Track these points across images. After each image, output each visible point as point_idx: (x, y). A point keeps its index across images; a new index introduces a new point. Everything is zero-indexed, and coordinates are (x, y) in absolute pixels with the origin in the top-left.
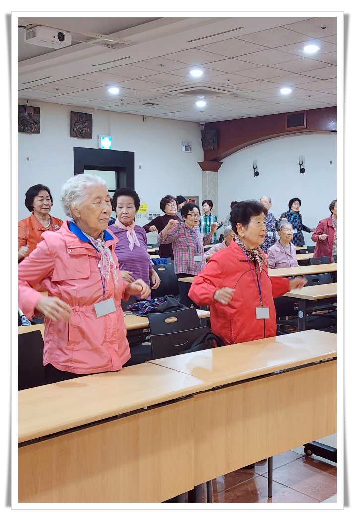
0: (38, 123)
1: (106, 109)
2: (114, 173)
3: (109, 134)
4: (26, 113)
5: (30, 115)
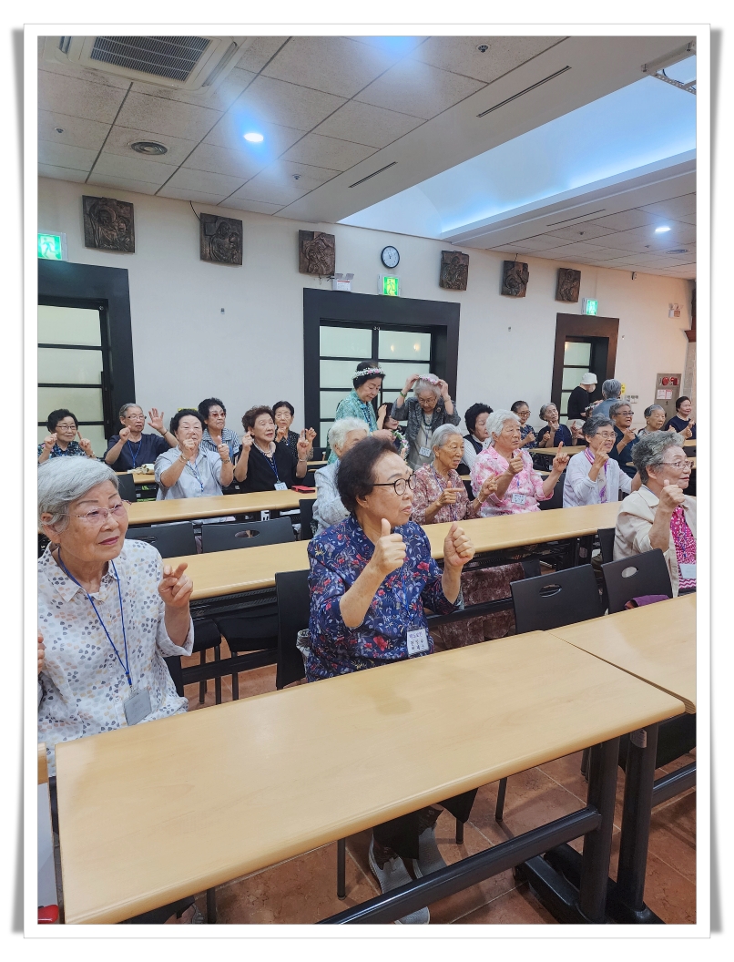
0: (524, 282)
1: (596, 264)
2: (589, 346)
3: (594, 297)
4: (515, 271)
5: (517, 273)
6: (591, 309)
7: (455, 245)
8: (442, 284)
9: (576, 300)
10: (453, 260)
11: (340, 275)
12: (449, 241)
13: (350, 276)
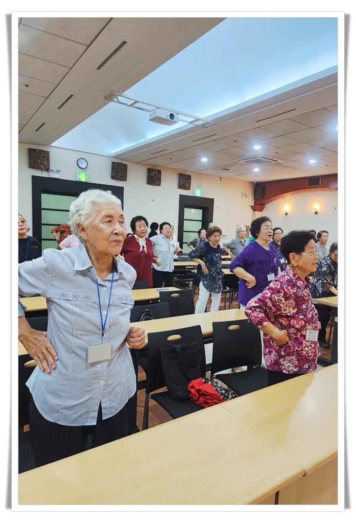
0: (159, 179)
1: (199, 172)
2: (201, 211)
3: (199, 188)
4: (153, 174)
5: (155, 174)
6: (198, 193)
7: (119, 159)
9: (189, 189)
10: (118, 167)
11: (52, 171)
12: (116, 157)
13: (58, 171)
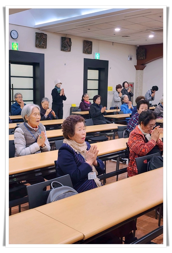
2: (98, 71)
4: (66, 42)
5: (67, 42)
6: (97, 57)
7: (41, 30)
8: (37, 46)
12: (39, 29)
